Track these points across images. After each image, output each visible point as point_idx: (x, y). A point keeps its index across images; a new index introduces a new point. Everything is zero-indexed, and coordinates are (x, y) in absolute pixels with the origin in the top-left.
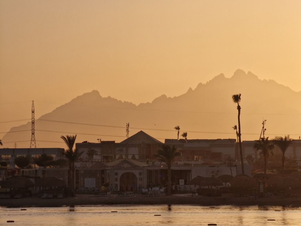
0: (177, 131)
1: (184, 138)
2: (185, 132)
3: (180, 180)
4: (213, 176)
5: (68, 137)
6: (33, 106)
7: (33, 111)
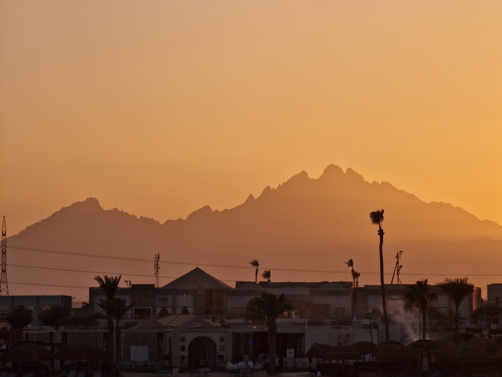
0: (255, 268)
1: (266, 280)
2: (267, 270)
3: (288, 350)
4: (339, 343)
5: (106, 278)
6: (4, 225)
7: (4, 233)
